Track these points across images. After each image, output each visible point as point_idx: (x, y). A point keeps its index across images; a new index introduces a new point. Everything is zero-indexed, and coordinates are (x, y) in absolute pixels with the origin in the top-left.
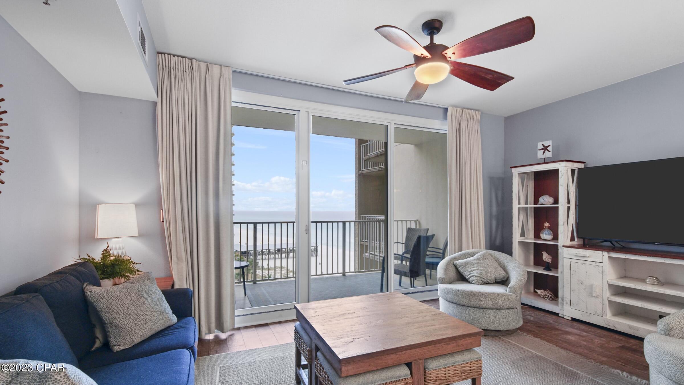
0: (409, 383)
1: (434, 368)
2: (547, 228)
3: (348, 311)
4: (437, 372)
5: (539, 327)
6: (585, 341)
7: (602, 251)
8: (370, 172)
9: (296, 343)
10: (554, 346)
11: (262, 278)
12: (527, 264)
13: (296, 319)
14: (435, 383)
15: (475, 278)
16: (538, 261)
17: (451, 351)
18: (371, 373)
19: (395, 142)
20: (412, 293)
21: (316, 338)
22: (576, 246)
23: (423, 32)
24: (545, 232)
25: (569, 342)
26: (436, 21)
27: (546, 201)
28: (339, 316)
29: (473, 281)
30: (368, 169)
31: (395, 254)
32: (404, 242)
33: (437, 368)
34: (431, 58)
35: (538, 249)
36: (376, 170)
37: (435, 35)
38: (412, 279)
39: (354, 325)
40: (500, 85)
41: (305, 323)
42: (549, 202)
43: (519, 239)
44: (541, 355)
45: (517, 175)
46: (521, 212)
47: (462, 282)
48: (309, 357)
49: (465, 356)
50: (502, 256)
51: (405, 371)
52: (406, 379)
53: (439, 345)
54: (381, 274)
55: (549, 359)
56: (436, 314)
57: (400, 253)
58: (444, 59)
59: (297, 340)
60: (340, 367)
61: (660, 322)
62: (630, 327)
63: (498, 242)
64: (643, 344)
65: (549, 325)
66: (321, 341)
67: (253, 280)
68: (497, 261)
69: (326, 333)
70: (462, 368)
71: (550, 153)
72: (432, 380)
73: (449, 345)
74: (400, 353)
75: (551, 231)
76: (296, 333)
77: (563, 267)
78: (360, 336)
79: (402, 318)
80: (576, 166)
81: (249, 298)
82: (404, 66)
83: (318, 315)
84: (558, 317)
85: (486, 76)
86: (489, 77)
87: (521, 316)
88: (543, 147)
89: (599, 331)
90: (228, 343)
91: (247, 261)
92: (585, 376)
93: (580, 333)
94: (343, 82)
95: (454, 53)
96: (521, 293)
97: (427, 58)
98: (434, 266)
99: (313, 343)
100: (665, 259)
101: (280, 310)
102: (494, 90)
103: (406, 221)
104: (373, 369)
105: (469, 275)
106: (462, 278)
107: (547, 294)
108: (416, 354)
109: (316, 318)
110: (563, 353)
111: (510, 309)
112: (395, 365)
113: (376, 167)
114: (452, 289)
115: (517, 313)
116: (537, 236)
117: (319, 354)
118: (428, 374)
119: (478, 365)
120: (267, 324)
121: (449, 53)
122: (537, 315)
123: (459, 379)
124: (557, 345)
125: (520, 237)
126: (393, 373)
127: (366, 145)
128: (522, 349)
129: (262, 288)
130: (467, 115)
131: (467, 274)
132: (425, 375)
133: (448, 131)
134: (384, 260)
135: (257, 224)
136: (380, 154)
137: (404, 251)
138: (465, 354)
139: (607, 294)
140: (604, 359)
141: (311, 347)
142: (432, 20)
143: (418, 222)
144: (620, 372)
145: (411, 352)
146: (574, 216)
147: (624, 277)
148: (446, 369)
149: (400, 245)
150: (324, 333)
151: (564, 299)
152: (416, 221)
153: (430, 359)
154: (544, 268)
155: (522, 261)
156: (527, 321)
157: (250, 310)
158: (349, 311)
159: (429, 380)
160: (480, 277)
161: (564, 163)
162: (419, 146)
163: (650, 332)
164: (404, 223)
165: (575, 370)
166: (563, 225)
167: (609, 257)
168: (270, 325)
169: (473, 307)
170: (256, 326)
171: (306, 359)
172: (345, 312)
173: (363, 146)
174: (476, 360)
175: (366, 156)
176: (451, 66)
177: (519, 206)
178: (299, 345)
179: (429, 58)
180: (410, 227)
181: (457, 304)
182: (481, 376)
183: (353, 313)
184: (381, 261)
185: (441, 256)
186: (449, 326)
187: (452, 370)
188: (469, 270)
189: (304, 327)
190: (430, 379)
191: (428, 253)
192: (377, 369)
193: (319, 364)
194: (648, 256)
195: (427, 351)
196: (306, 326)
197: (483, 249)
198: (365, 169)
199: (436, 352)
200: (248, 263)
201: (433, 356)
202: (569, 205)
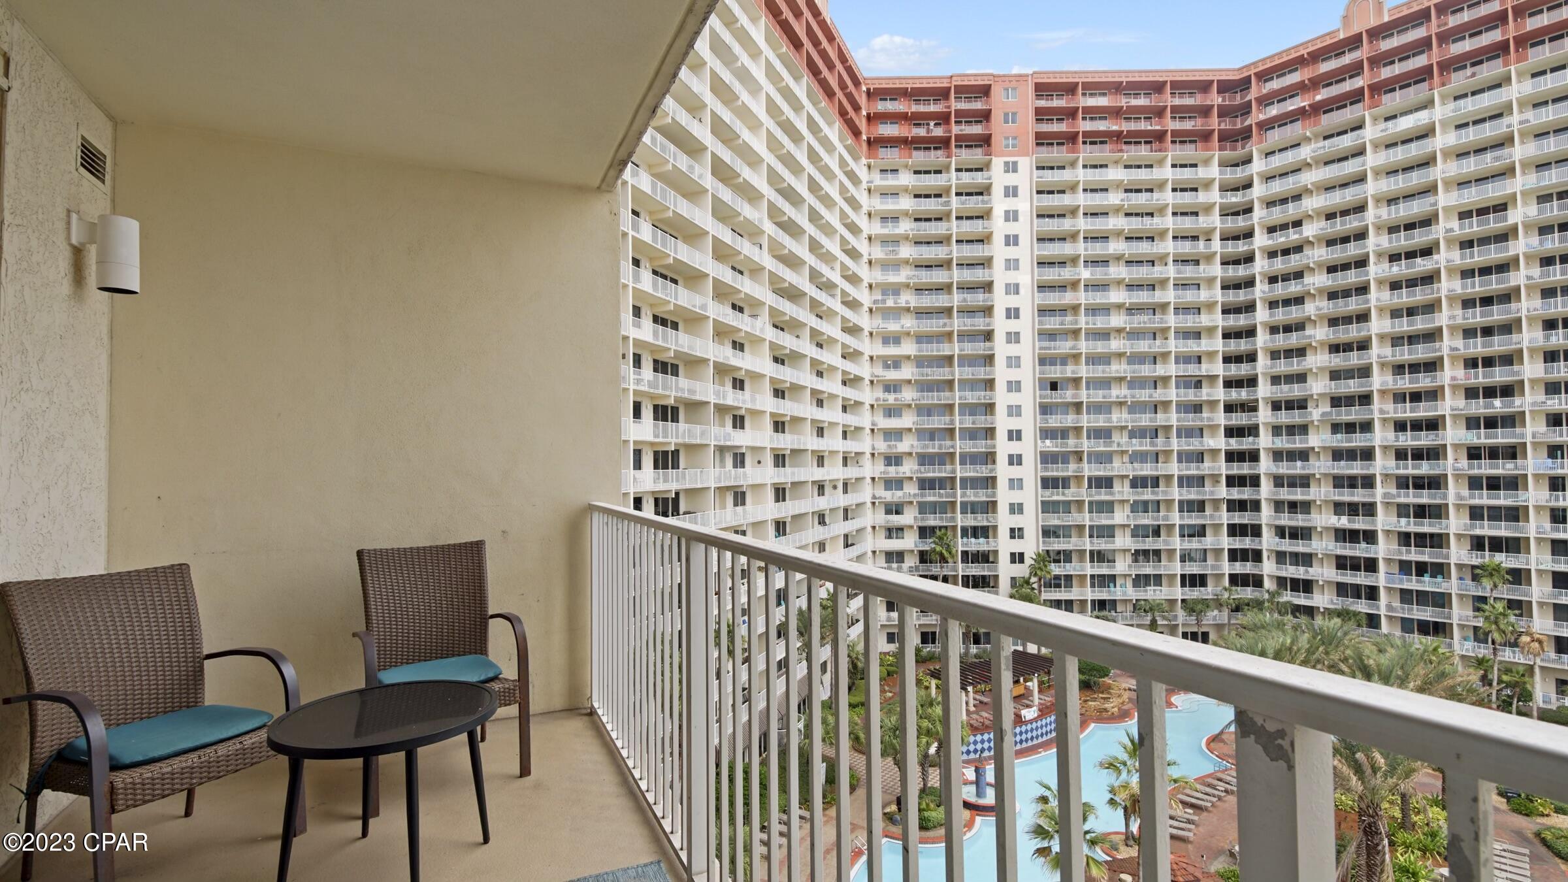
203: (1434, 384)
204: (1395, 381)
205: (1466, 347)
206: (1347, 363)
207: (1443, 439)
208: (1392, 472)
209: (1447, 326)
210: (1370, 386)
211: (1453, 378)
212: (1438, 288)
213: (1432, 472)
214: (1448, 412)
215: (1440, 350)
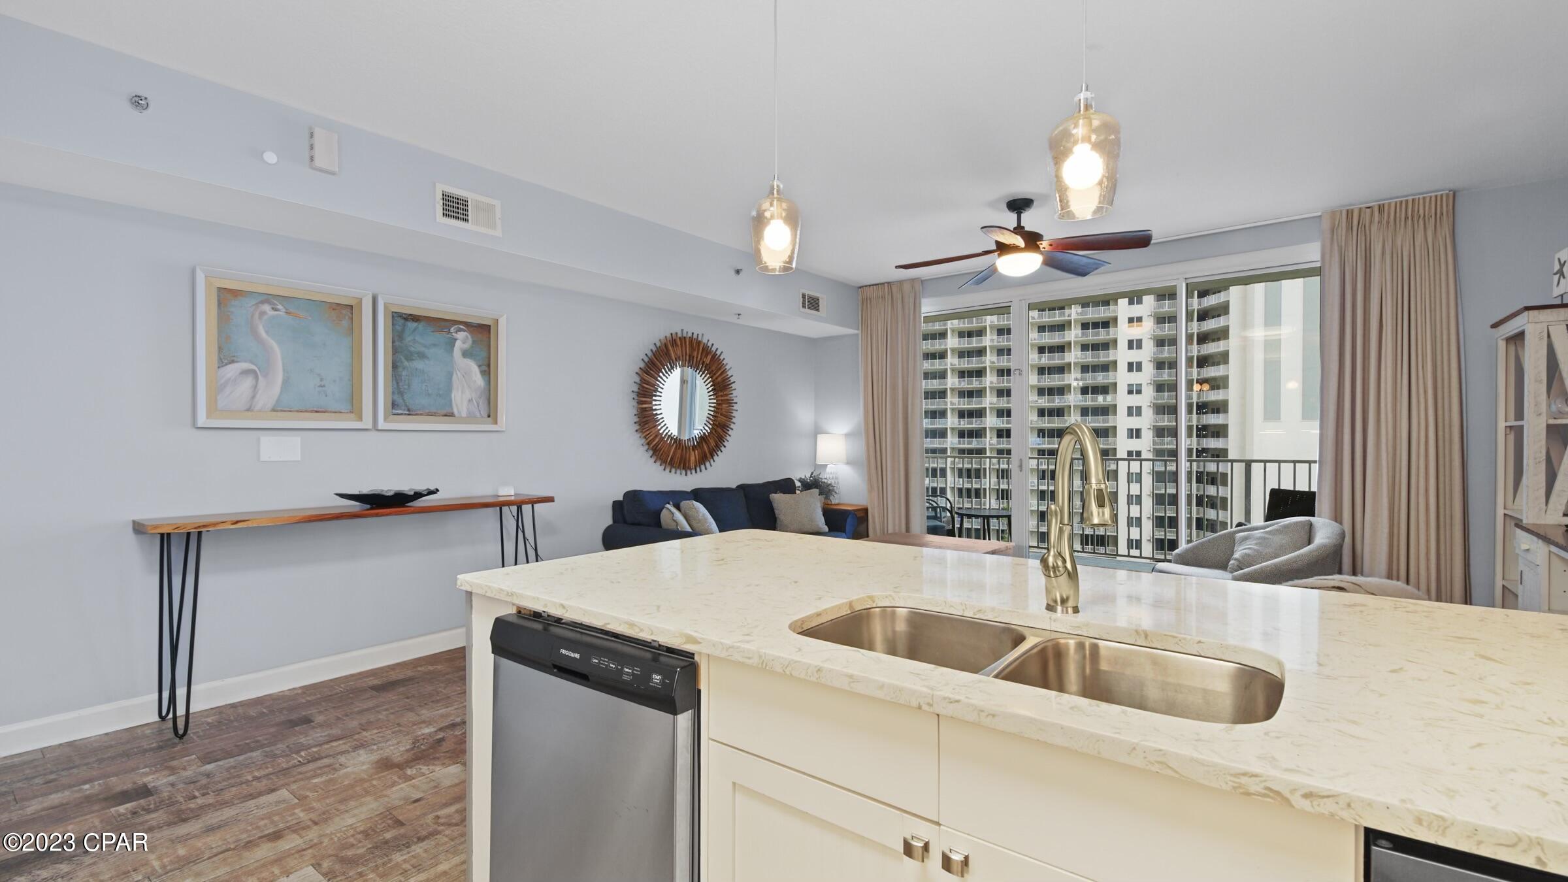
71: (1566, 282)
88: (1559, 265)
203: (981, 386)
204: (960, 382)
205: (998, 361)
206: (933, 368)
207: (984, 424)
208: (956, 446)
209: (989, 346)
210: (946, 385)
211: (991, 383)
212: (985, 320)
213: (978, 446)
214: (987, 406)
215: (984, 362)
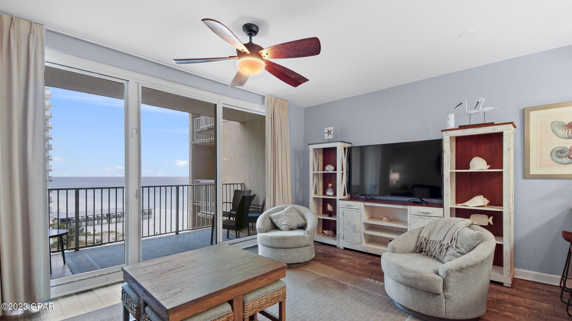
0: (231, 316)
1: (251, 300)
2: (330, 187)
3: (177, 265)
4: (253, 303)
5: (325, 256)
6: (351, 262)
7: (360, 202)
8: (203, 143)
9: (124, 303)
10: (334, 268)
11: (86, 245)
12: (318, 214)
13: (124, 280)
14: (251, 312)
15: (284, 226)
16: (325, 211)
17: (264, 284)
18: (197, 315)
19: (223, 119)
20: (238, 243)
21: (144, 294)
22: (347, 199)
23: (244, 32)
24: (329, 190)
25: (342, 265)
26: (254, 25)
27: (330, 169)
28: (169, 271)
29: (282, 229)
30: (201, 140)
31: (223, 212)
32: (231, 202)
33: (253, 300)
34: (250, 54)
35: (325, 202)
36: (208, 141)
37: (253, 36)
38: (238, 232)
39: (183, 277)
40: (300, 84)
41: (133, 282)
42: (332, 170)
43: (314, 196)
44: (326, 276)
45: (312, 150)
46: (315, 176)
47: (275, 230)
48: (137, 313)
49: (274, 286)
50: (302, 209)
51: (227, 308)
52: (228, 314)
53: (255, 281)
54: (211, 230)
55: (330, 278)
56: (254, 257)
57: (228, 211)
58: (260, 56)
59: (125, 299)
60: (167, 317)
61: (390, 244)
62: (375, 249)
63: (300, 199)
64: (380, 259)
65: (331, 254)
66: (149, 297)
67: (74, 247)
68: (299, 212)
69: (155, 289)
70: (272, 296)
71: (332, 136)
72: (249, 310)
73: (263, 280)
74: (223, 294)
75: (332, 189)
76: (124, 293)
77: (339, 214)
78: (189, 286)
79: (226, 265)
80: (347, 145)
81: (69, 266)
82: (228, 57)
83: (147, 273)
84: (336, 248)
85: (290, 76)
86: (293, 76)
87: (314, 250)
88: (328, 131)
89: (359, 254)
90: (42, 316)
91: (67, 229)
92: (351, 286)
93: (349, 257)
94: (174, 61)
95: (267, 54)
96: (314, 234)
97: (247, 53)
98: (254, 220)
99: (141, 299)
100: (392, 205)
101: (107, 274)
102: (296, 87)
103: (233, 184)
104: (199, 312)
105: (280, 224)
106: (275, 227)
107: (330, 233)
108: (237, 292)
109: (145, 276)
110: (339, 272)
111: (307, 246)
112: (219, 305)
113: (208, 139)
114: (267, 236)
115: (311, 249)
116: (324, 193)
117: (147, 309)
118: (246, 306)
119: (283, 291)
120: (91, 289)
121: (263, 53)
122: (324, 248)
123: (270, 305)
124: (335, 267)
125: (314, 194)
126: (217, 311)
127: (199, 119)
128: (314, 274)
129: (86, 255)
130: (279, 103)
131: (279, 224)
132: (244, 307)
133: (266, 114)
134: (213, 217)
135: (80, 190)
136: (211, 128)
137: (231, 208)
138: (274, 284)
139: (363, 229)
140: (361, 272)
141: (138, 303)
142: (251, 24)
143: (243, 185)
144: (369, 279)
145: (232, 291)
146: (346, 178)
147: (372, 218)
148: (260, 299)
149: (228, 204)
150: (152, 289)
151: (340, 235)
152: (241, 184)
153: (247, 294)
154: (328, 215)
155: (315, 212)
156: (317, 254)
157: (70, 277)
158: (179, 265)
159: (247, 311)
160: (287, 225)
161: (340, 143)
162: (243, 123)
163: (385, 251)
164: (232, 186)
165: (345, 283)
166: (339, 185)
167: (364, 205)
168: (95, 290)
169: (282, 248)
170: (77, 293)
171: (134, 316)
172: (175, 267)
173: (196, 120)
174: (282, 287)
175: (199, 128)
176: (266, 63)
177: (314, 172)
178: (126, 304)
179: (249, 54)
180: (237, 189)
181: (271, 247)
182: (285, 300)
183: (182, 266)
184: (212, 218)
185: (261, 212)
186: (263, 265)
187: (264, 299)
188: (280, 220)
189: (131, 286)
190: (248, 309)
191: (250, 210)
192: (203, 311)
193: (147, 318)
194: (384, 203)
195: (246, 288)
196: (134, 285)
197: (290, 204)
198: (198, 140)
199: (253, 287)
200: (68, 231)
201: (250, 291)
202: (343, 172)
